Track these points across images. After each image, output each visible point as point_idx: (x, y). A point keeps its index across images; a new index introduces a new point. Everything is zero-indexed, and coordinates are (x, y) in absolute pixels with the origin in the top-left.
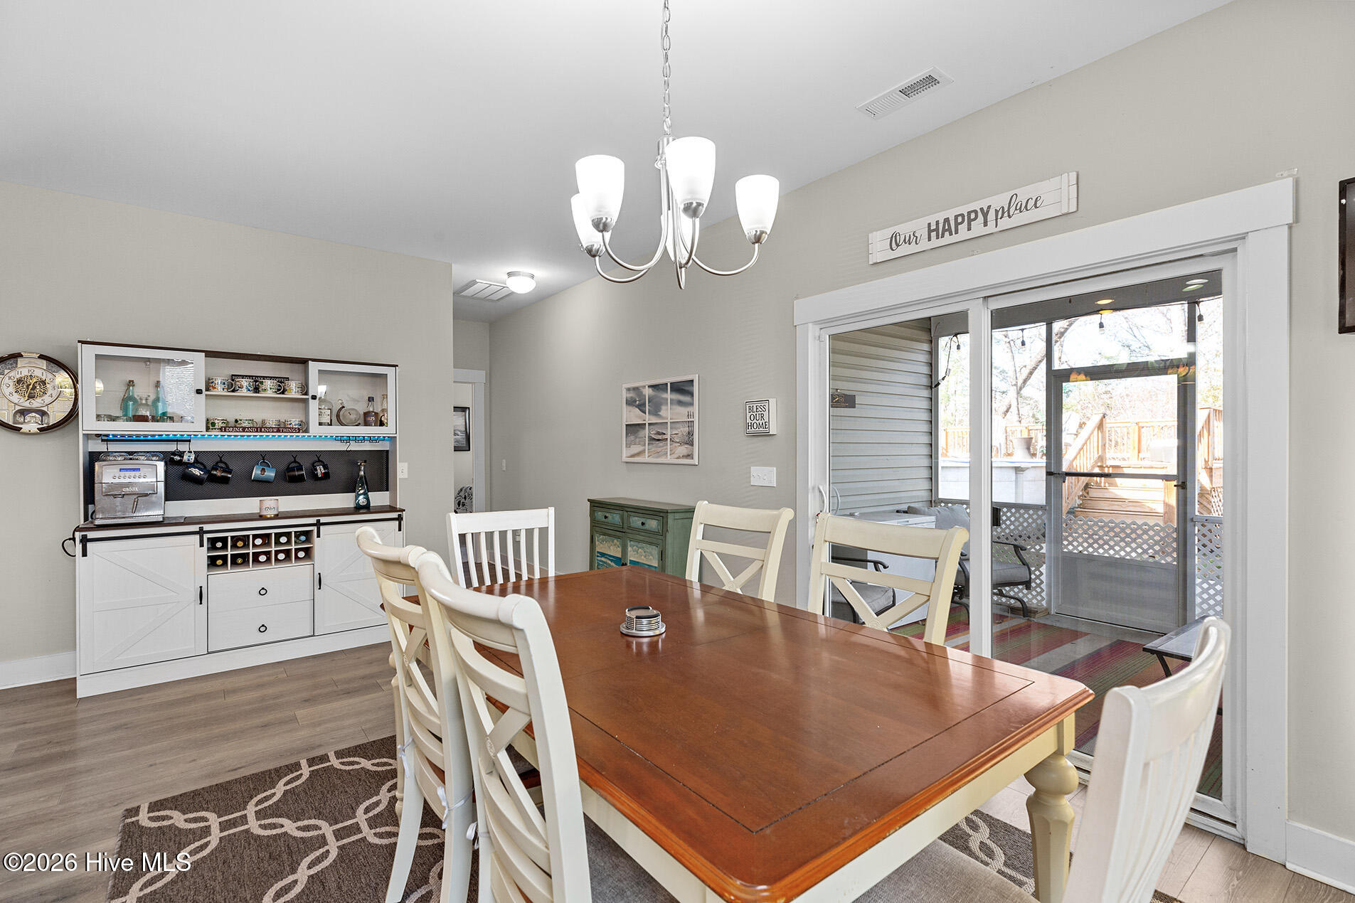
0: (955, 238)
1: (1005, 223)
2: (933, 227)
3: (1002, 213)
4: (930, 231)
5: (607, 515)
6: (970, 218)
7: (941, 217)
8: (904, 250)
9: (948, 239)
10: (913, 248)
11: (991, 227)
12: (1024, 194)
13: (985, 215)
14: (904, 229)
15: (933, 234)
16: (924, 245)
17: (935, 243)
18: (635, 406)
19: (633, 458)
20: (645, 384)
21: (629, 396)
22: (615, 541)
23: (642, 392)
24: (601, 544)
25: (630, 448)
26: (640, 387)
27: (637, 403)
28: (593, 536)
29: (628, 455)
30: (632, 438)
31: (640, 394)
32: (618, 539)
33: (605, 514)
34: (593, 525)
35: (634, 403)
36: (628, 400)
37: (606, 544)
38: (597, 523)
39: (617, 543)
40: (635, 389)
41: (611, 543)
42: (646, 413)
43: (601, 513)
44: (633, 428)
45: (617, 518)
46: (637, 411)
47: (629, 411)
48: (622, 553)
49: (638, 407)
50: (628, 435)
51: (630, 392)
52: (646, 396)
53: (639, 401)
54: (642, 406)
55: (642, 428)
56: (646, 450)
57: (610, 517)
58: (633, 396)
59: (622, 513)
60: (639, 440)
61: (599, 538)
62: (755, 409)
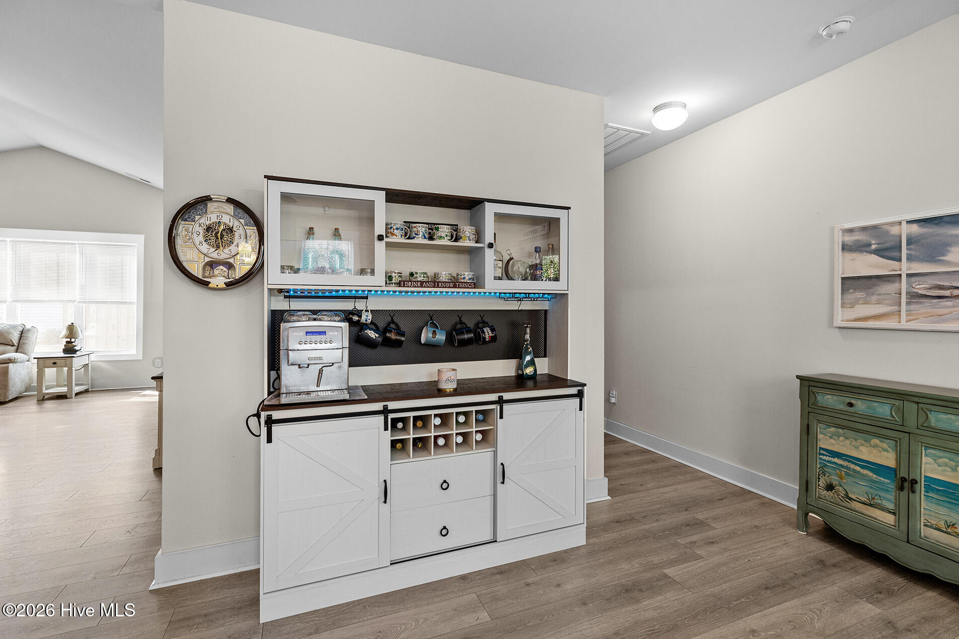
5: (853, 401)
18: (867, 252)
19: (863, 321)
20: (898, 219)
21: (849, 239)
22: (876, 441)
23: (894, 230)
24: (831, 438)
25: (852, 307)
26: (892, 224)
27: (873, 247)
28: (808, 425)
29: (845, 318)
30: (859, 295)
31: (887, 233)
32: (888, 441)
33: (848, 400)
34: (810, 410)
35: (864, 249)
36: (847, 245)
37: (848, 442)
38: (824, 408)
39: (885, 446)
40: (875, 227)
41: (863, 442)
42: (900, 260)
43: (835, 398)
44: (861, 282)
45: (883, 409)
46: (874, 258)
47: (852, 260)
48: (898, 461)
49: (877, 252)
50: (849, 290)
51: (857, 233)
52: (900, 236)
53: (878, 244)
54: (889, 251)
55: (886, 281)
56: (900, 311)
57: (861, 406)
58: (864, 238)
59: (897, 403)
60: (880, 297)
61: (825, 429)
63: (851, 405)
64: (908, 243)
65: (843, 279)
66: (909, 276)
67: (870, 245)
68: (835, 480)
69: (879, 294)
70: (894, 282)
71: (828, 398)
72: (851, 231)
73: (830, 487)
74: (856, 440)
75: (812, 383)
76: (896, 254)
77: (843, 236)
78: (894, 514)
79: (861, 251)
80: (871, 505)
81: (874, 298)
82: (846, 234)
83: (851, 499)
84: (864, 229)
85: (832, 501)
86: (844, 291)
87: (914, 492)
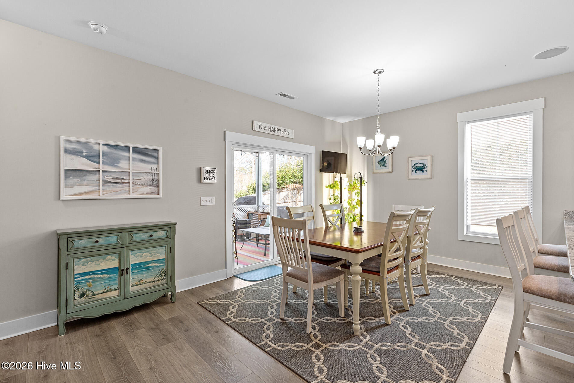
0: (274, 133)
1: (283, 135)
2: (270, 128)
3: (283, 132)
4: (269, 129)
5: (97, 240)
6: (278, 130)
7: (272, 126)
8: (262, 130)
9: (272, 133)
10: (264, 131)
11: (281, 135)
12: (287, 130)
13: (280, 131)
14: (264, 125)
15: (270, 130)
16: (267, 132)
17: (270, 132)
18: (80, 156)
19: (79, 195)
20: (99, 142)
21: (70, 146)
22: (109, 257)
23: (96, 147)
24: (83, 265)
25: (73, 187)
26: (95, 144)
27: (84, 154)
28: (67, 263)
29: (67, 194)
30: (76, 180)
31: (92, 148)
32: (115, 255)
33: (94, 240)
34: (68, 253)
35: (79, 154)
36: (68, 150)
37: (93, 263)
38: (78, 249)
39: (113, 258)
40: (85, 143)
41: (102, 260)
42: (99, 163)
43: (86, 241)
44: (77, 173)
45: (113, 239)
46: (85, 160)
47: (72, 159)
48: (120, 263)
49: (87, 157)
50: (69, 177)
51: (75, 144)
52: (99, 151)
53: (87, 153)
54: (93, 157)
55: (92, 173)
56: (100, 190)
57: (101, 241)
58: (79, 148)
59: (120, 234)
60: (88, 182)
61: (79, 261)
62: (209, 171)
63: (97, 242)
64: (103, 155)
65: (65, 170)
66: (103, 171)
67: (83, 152)
68: (85, 289)
69: (88, 180)
70: (95, 174)
71: (81, 242)
72: (71, 142)
73: (83, 295)
74: (98, 261)
75: (69, 236)
76: (97, 160)
77: (65, 143)
78: (118, 289)
79: (77, 155)
80: (107, 292)
81: (85, 182)
82: (67, 143)
83: (95, 295)
84: (79, 143)
85: (84, 302)
86: (66, 177)
87: (127, 274)
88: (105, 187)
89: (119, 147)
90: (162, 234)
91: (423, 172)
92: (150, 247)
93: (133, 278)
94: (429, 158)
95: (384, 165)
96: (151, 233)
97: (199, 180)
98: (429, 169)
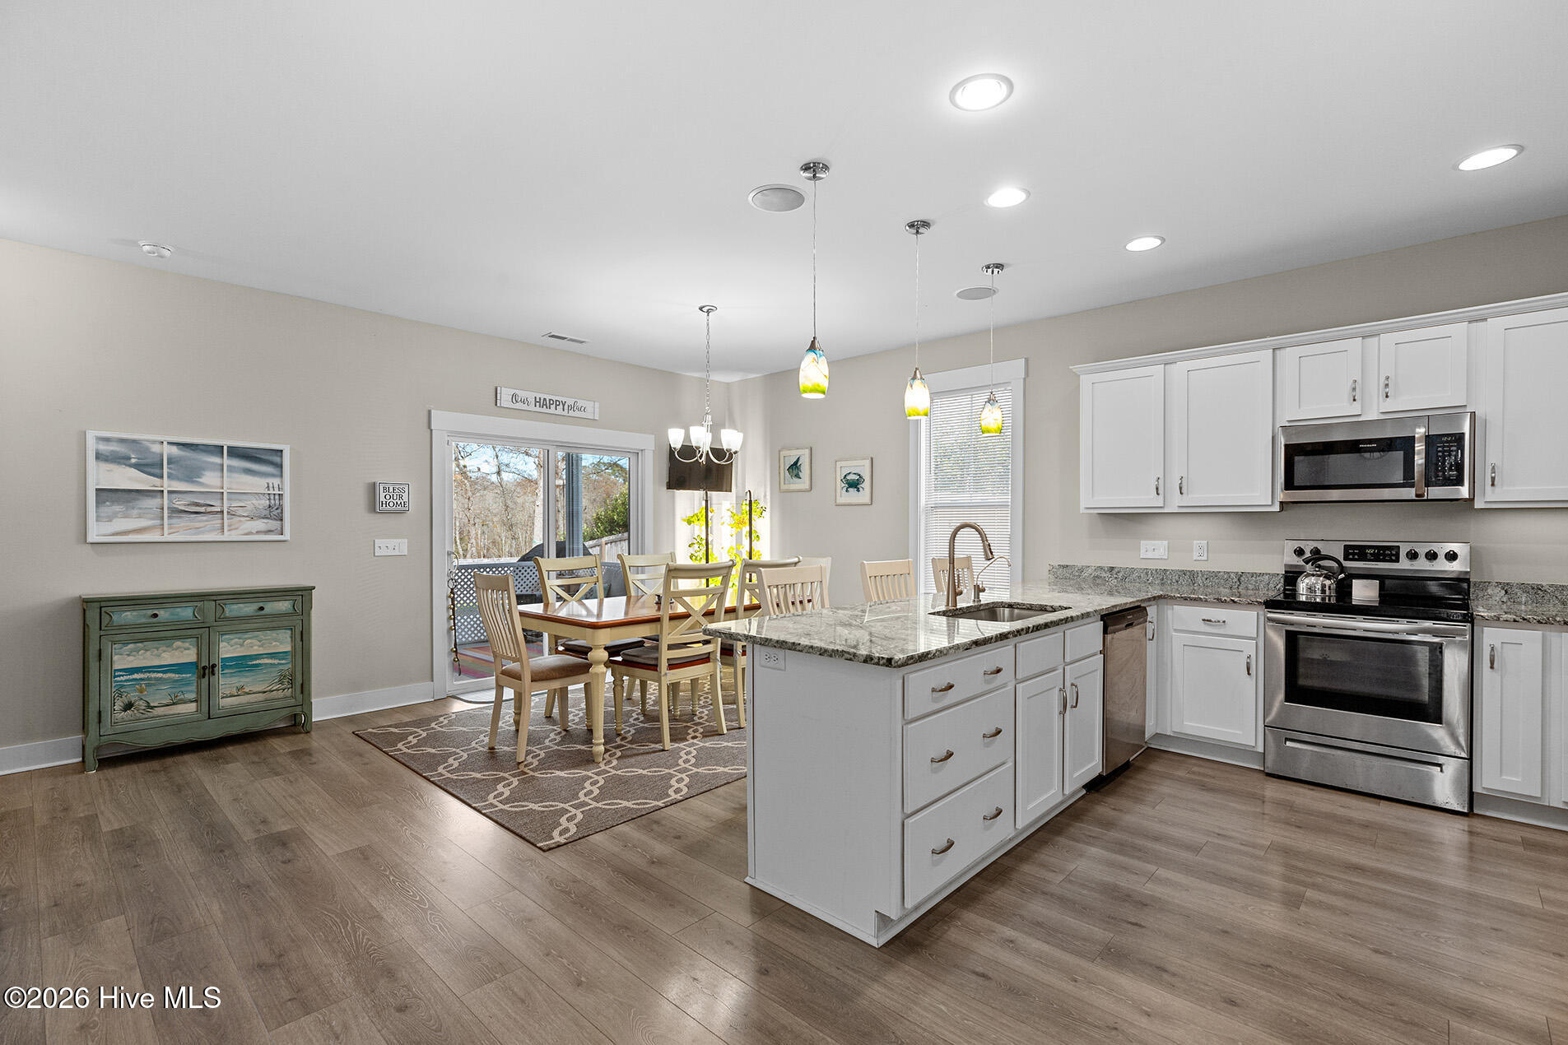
0: (548, 411)
1: (571, 413)
2: (538, 400)
3: (571, 408)
4: (536, 402)
5: (155, 612)
6: (557, 403)
7: (543, 396)
8: (519, 406)
9: (544, 410)
10: (525, 407)
11: (565, 413)
12: (580, 403)
13: (564, 405)
14: (522, 394)
15: (538, 404)
16: (532, 408)
17: (538, 409)
18: (126, 465)
19: (125, 535)
20: (162, 439)
21: (104, 448)
22: (178, 643)
23: (156, 448)
24: (128, 655)
25: (111, 521)
26: (154, 442)
27: (133, 461)
28: (100, 650)
29: (100, 533)
30: (117, 508)
31: (147, 450)
32: (189, 640)
33: (150, 612)
34: (102, 633)
35: (122, 461)
36: (102, 454)
37: (148, 653)
38: (121, 627)
39: (187, 645)
40: (134, 441)
41: (165, 648)
42: (162, 477)
43: (135, 613)
44: (120, 494)
45: (186, 612)
46: (134, 472)
47: (108, 471)
48: (199, 655)
49: (137, 466)
50: (105, 502)
51: (115, 444)
52: (162, 455)
53: (138, 459)
54: (151, 466)
55: (147, 496)
56: (163, 525)
57: (163, 614)
58: (123, 450)
59: (199, 604)
60: (140, 511)
61: (121, 648)
62: (391, 490)
63: (155, 616)
64: (168, 463)
65: (96, 489)
66: (169, 492)
67: (130, 458)
68: (133, 696)
69: (140, 509)
70: (153, 497)
71: (127, 615)
72: (107, 440)
73: (129, 706)
74: (157, 649)
75: (103, 604)
76: (157, 471)
77: (97, 443)
78: (196, 701)
79: (119, 463)
80: (174, 704)
81: (135, 512)
82: (100, 442)
83: (152, 708)
84: (122, 441)
85: (132, 718)
86: (99, 503)
87: (214, 674)
88: (174, 521)
89: (201, 447)
90: (284, 606)
91: (858, 490)
92: (259, 629)
93: (225, 683)
94: (867, 463)
95: (798, 476)
96: (261, 605)
97: (373, 506)
98: (866, 485)
